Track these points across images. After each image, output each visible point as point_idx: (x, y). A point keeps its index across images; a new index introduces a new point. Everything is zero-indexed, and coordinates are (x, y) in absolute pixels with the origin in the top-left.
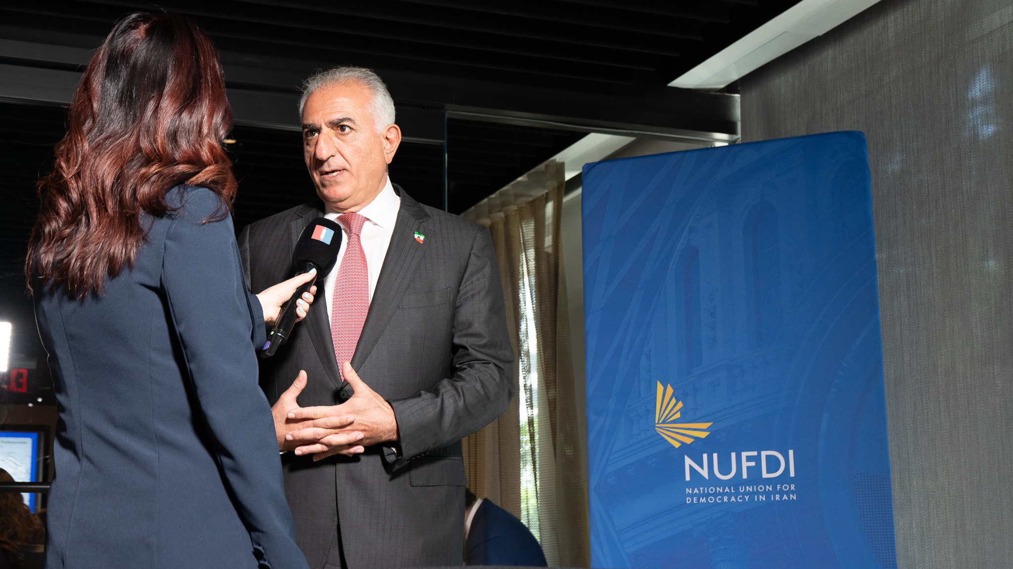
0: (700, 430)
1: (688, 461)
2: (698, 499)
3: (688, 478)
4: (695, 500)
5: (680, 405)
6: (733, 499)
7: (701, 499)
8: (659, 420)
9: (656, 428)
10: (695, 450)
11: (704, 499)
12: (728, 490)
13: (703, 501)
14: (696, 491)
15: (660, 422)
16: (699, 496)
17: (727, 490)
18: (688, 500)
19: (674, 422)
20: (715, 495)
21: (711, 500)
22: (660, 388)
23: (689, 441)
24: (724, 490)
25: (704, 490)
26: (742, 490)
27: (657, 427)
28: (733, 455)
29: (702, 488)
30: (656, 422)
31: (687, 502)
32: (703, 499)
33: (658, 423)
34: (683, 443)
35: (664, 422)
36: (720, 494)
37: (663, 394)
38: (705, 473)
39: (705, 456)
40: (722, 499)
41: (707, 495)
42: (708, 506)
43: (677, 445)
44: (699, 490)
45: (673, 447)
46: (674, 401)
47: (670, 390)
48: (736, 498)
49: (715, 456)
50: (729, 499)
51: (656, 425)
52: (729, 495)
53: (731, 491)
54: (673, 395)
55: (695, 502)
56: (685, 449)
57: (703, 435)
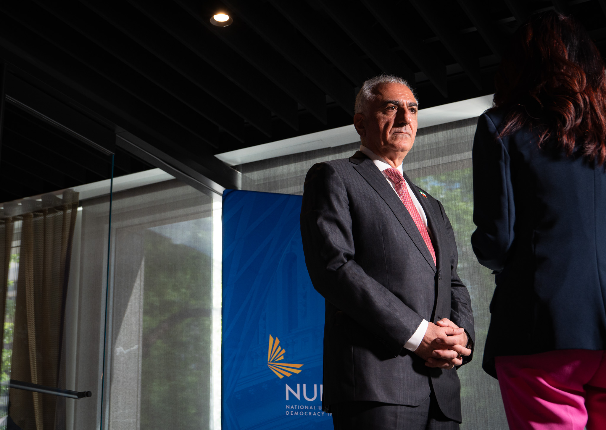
0: (296, 369)
1: (288, 388)
2: (294, 413)
3: (287, 399)
4: (291, 413)
5: (284, 351)
7: (295, 413)
8: (270, 360)
9: (268, 365)
10: (293, 381)
11: (297, 413)
12: (312, 408)
13: (296, 414)
14: (292, 407)
15: (271, 361)
16: (294, 410)
18: (287, 413)
19: (280, 362)
20: (304, 410)
21: (301, 413)
22: (271, 339)
23: (289, 375)
24: (309, 407)
25: (297, 407)
27: (269, 364)
28: (315, 386)
29: (296, 406)
30: (268, 361)
31: (287, 414)
32: (296, 412)
33: (269, 362)
34: (285, 376)
35: (273, 361)
36: (307, 410)
37: (273, 343)
38: (298, 396)
39: (298, 385)
40: (308, 414)
41: (299, 411)
42: (299, 417)
43: (281, 377)
44: (294, 407)
45: (278, 378)
46: (280, 348)
47: (277, 341)
48: (316, 414)
49: (304, 385)
50: (312, 414)
51: (268, 363)
52: (313, 411)
54: (280, 345)
55: (291, 415)
56: (286, 380)
57: (298, 372)
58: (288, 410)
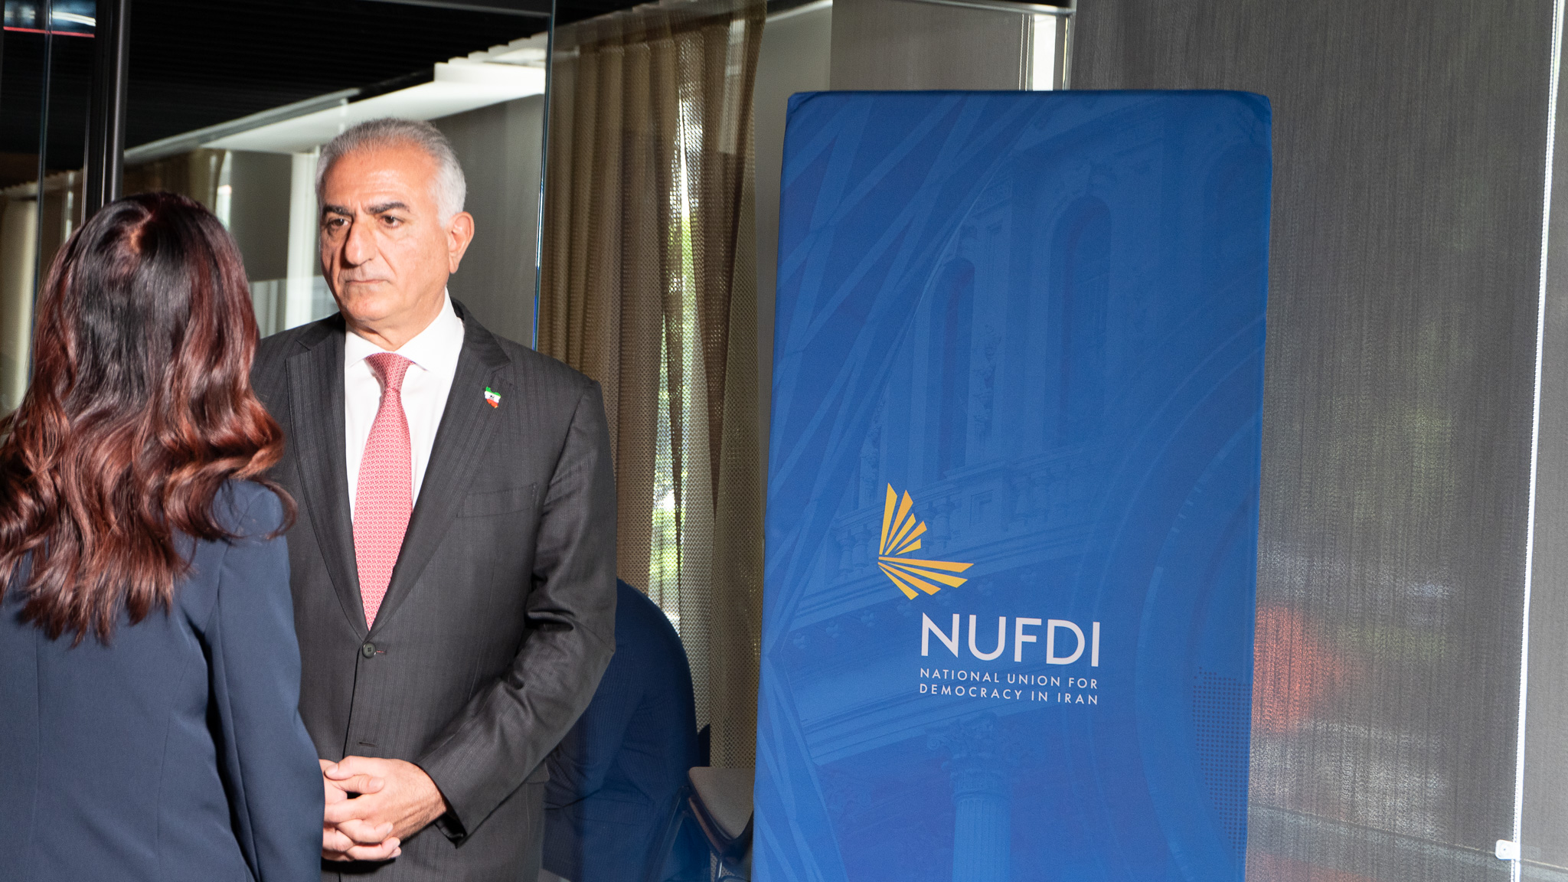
0: (952, 574)
1: (927, 624)
2: (939, 688)
3: (925, 652)
4: (933, 689)
5: (922, 528)
6: (995, 693)
7: (944, 688)
8: (885, 550)
9: (879, 563)
10: (941, 605)
11: (949, 689)
12: (989, 679)
13: (946, 693)
14: (936, 674)
15: (887, 553)
16: (941, 683)
17: (987, 677)
18: (923, 689)
19: (910, 555)
20: (967, 684)
21: (960, 691)
22: (891, 495)
23: (932, 590)
24: (982, 677)
25: (949, 674)
26: (1011, 680)
27: (881, 561)
28: (1002, 621)
29: (946, 671)
30: (881, 553)
31: (921, 692)
32: (946, 689)
33: (883, 555)
34: (922, 593)
35: (893, 554)
36: (975, 683)
37: (897, 507)
38: (953, 646)
39: (956, 618)
40: (978, 692)
41: (954, 684)
42: (953, 701)
43: (912, 595)
44: (942, 674)
45: (905, 597)
46: (912, 520)
47: (907, 502)
48: (1000, 693)
49: (973, 619)
50: (989, 694)
51: (880, 558)
52: (990, 687)
53: (993, 679)
54: (913, 510)
55: (933, 693)
56: (925, 603)
57: (956, 582)
58: (924, 680)
